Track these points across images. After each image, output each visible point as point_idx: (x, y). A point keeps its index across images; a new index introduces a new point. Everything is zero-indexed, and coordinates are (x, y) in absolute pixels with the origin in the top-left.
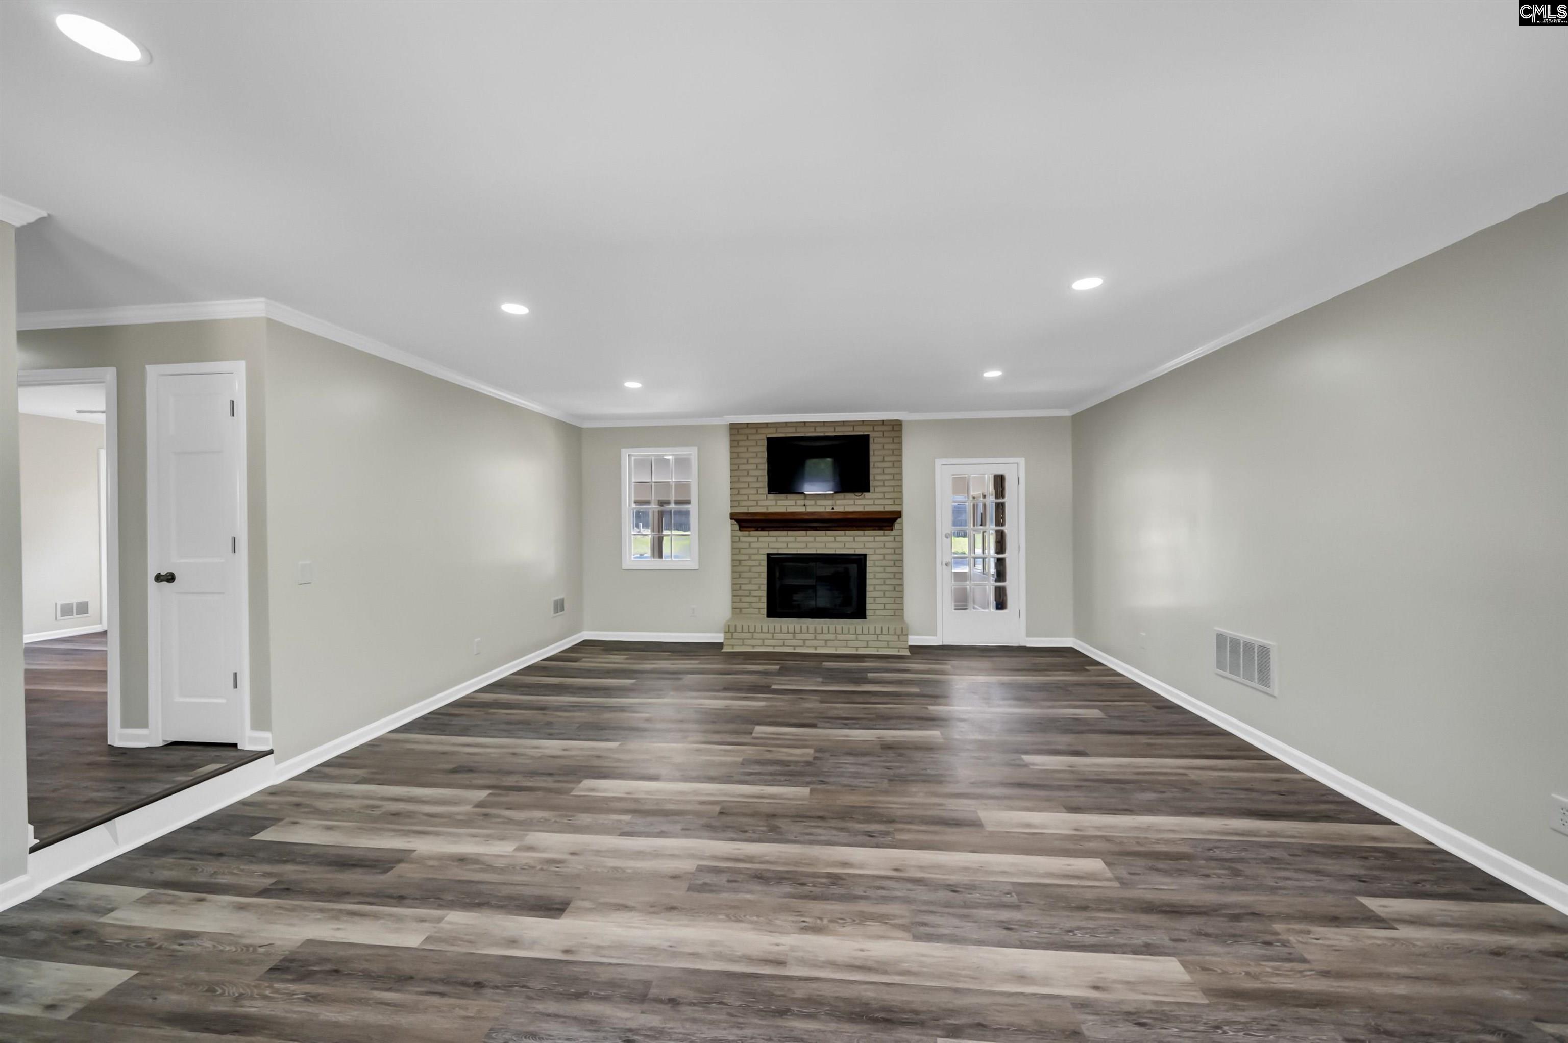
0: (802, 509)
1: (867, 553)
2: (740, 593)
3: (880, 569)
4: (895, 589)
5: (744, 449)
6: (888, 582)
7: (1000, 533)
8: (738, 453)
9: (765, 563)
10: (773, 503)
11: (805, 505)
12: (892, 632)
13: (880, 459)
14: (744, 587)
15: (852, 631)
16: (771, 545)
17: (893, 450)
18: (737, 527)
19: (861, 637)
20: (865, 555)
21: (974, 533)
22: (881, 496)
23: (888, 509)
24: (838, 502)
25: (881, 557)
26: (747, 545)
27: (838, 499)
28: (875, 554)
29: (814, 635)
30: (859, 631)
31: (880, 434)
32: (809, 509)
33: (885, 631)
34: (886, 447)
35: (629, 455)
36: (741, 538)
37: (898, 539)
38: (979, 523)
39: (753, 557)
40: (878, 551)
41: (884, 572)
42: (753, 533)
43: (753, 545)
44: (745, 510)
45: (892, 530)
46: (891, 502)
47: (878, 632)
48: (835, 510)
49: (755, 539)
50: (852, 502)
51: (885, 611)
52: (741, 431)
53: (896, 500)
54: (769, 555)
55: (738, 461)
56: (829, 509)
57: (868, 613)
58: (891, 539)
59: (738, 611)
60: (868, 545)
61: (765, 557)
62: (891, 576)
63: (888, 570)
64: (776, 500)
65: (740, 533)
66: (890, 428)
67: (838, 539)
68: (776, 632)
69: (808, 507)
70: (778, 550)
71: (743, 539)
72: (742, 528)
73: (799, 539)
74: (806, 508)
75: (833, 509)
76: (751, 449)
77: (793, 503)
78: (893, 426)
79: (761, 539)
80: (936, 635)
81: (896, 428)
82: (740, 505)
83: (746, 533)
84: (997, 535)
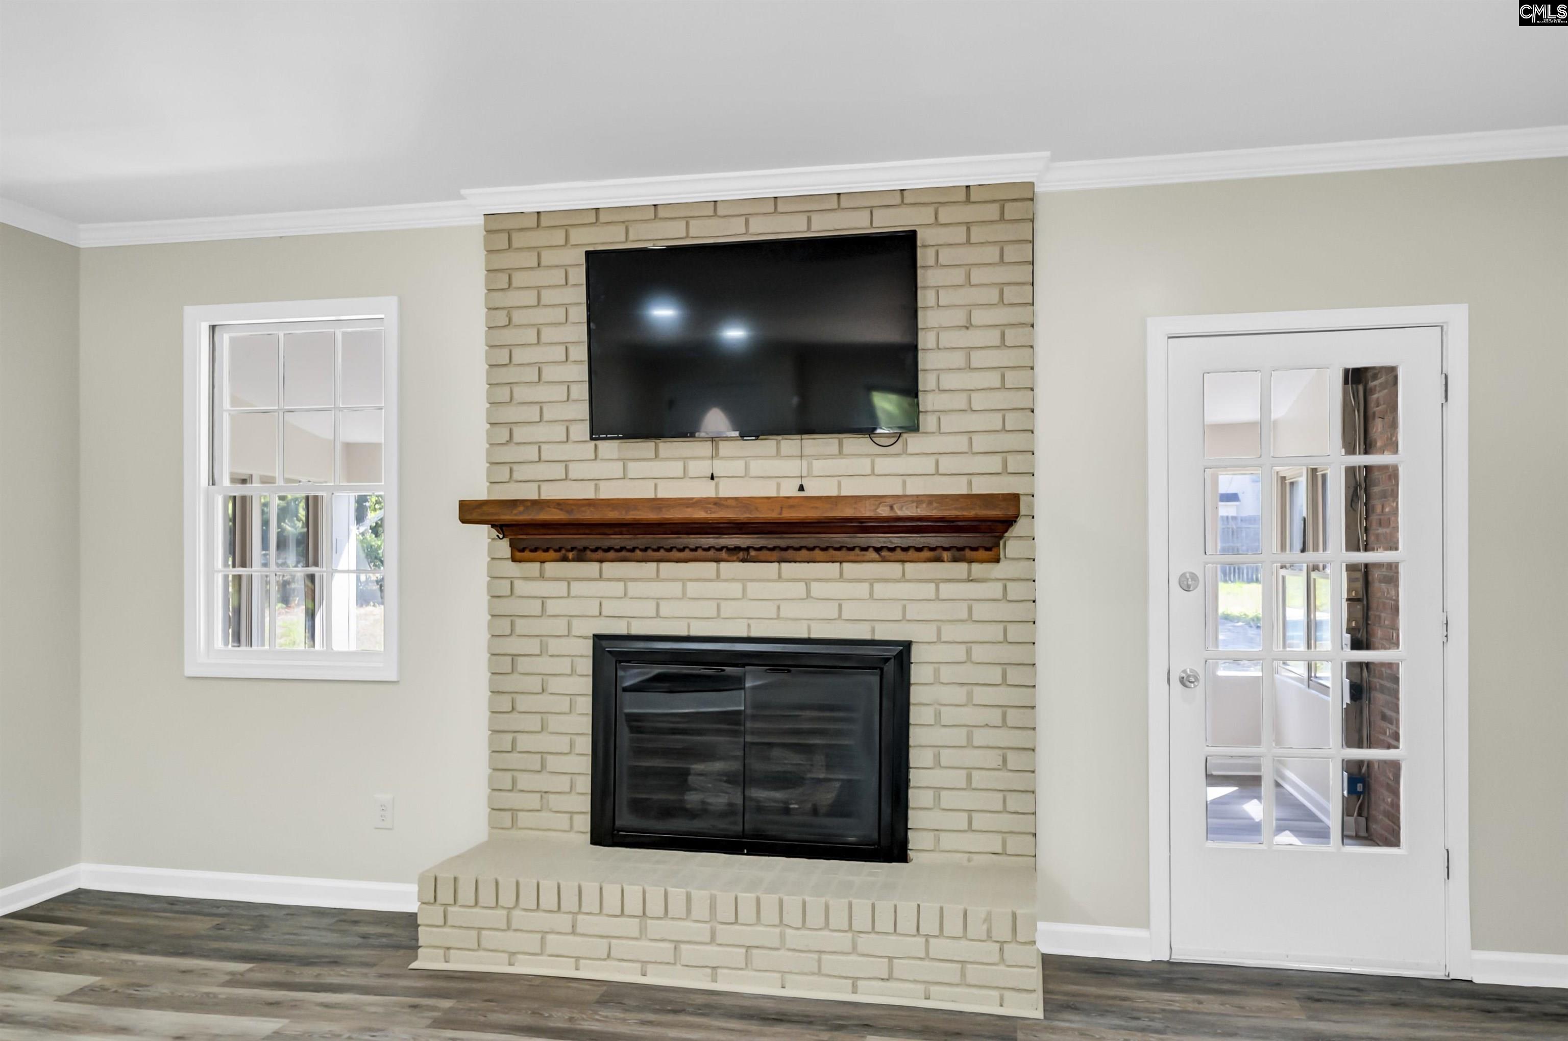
0: (706, 491)
1: (912, 640)
2: (513, 760)
3: (959, 695)
4: (1005, 761)
5: (530, 298)
6: (980, 737)
7: (1359, 575)
8: (509, 310)
9: (586, 666)
10: (616, 469)
11: (712, 478)
12: (977, 928)
13: (959, 317)
14: (524, 742)
15: (839, 919)
16: (609, 608)
17: (1001, 287)
18: (504, 547)
19: (865, 943)
20: (907, 646)
21: (1283, 572)
22: (961, 443)
23: (982, 487)
24: (819, 466)
25: (959, 653)
26: (535, 607)
27: (818, 457)
28: (939, 640)
29: (708, 926)
30: (862, 921)
31: (959, 234)
32: (728, 490)
33: (953, 926)
34: (977, 276)
35: (213, 328)
36: (517, 583)
37: (1016, 590)
38: (1298, 545)
39: (554, 646)
40: (949, 632)
41: (969, 702)
42: (552, 568)
43: (553, 607)
44: (528, 493)
45: (998, 561)
46: (994, 464)
47: (929, 926)
48: (809, 492)
49: (560, 588)
50: (864, 465)
51: (970, 835)
52: (519, 240)
53: (1010, 458)
54: (598, 639)
55: (509, 337)
56: (789, 490)
57: (915, 840)
58: (995, 589)
59: (507, 817)
60: (913, 611)
61: (587, 648)
62: (995, 716)
63: (982, 695)
64: (624, 461)
65: (514, 569)
66: (992, 212)
67: (817, 589)
68: (584, 910)
69: (723, 483)
70: (629, 625)
71: (522, 587)
72: (520, 552)
73: (693, 589)
74: (717, 486)
75: (801, 488)
76: (548, 296)
77: (676, 468)
78: (1003, 203)
79: (577, 588)
80: (1145, 923)
81: (1011, 211)
82: (516, 476)
83: (533, 568)
84: (1350, 580)
